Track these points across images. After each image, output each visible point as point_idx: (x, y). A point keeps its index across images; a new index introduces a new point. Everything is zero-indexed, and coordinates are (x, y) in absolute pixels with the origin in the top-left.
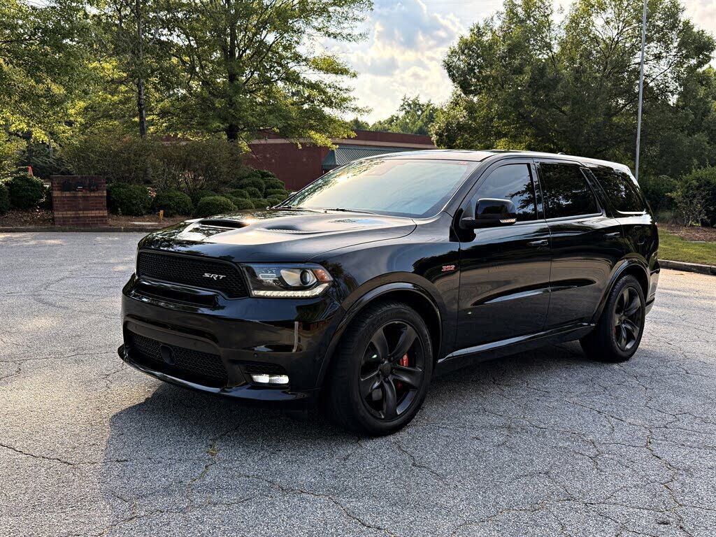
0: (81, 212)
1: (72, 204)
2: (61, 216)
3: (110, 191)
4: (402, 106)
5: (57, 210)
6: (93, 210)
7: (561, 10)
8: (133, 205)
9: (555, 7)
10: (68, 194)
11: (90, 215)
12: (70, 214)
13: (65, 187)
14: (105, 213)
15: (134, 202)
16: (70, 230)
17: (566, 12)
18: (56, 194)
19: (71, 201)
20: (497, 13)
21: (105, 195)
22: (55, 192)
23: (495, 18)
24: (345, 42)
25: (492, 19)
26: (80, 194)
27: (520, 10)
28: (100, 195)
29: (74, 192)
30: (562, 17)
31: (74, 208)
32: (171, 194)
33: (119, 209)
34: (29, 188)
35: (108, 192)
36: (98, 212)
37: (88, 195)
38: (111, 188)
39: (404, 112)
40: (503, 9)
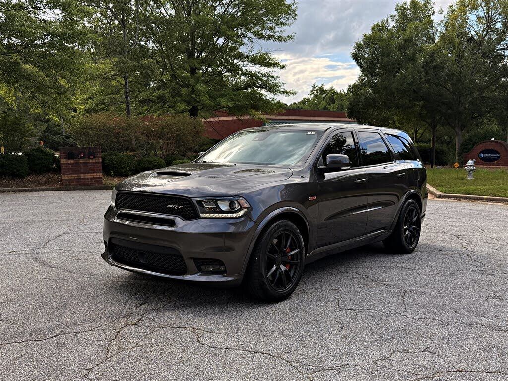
0: (83, 175)
1: (76, 169)
2: (67, 178)
3: (105, 158)
4: (311, 91)
5: (64, 174)
6: (92, 173)
7: (441, 12)
8: (122, 168)
9: (436, 9)
10: (72, 161)
11: (90, 177)
12: (74, 176)
13: (70, 156)
14: (101, 175)
15: (123, 166)
16: (75, 189)
17: (445, 13)
18: (63, 161)
19: (74, 166)
20: (391, 16)
21: (101, 161)
22: (62, 160)
23: (390, 20)
24: (277, 42)
25: (388, 20)
26: (81, 161)
27: (409, 12)
28: (97, 161)
29: (76, 159)
30: (441, 17)
31: (78, 172)
32: (151, 159)
33: (112, 172)
34: (43, 157)
35: (103, 159)
36: (95, 174)
37: (88, 161)
38: (105, 155)
39: (312, 96)
40: (395, 13)
